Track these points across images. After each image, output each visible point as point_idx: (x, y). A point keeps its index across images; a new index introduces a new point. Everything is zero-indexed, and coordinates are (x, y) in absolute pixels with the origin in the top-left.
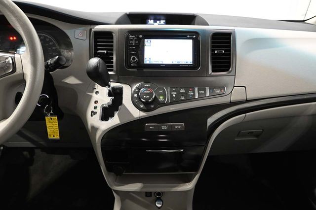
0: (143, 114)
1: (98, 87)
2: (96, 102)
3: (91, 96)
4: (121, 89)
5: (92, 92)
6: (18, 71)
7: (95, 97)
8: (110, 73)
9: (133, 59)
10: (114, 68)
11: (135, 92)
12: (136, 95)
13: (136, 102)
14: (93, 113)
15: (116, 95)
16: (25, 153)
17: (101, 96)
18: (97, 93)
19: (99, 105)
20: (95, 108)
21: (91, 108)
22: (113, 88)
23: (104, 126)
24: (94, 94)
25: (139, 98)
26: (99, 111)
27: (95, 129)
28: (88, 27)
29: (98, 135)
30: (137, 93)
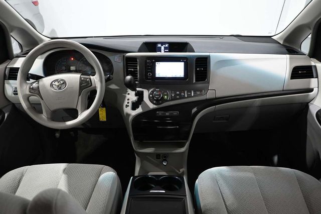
0: (155, 106)
1: (129, 91)
2: (128, 99)
3: (125, 96)
4: (143, 92)
5: (126, 94)
6: (93, 85)
7: (128, 97)
8: (136, 82)
9: (150, 74)
10: (138, 79)
11: (150, 94)
12: (151, 96)
13: (151, 99)
14: (127, 106)
15: (140, 95)
16: (72, 133)
17: (131, 96)
18: (129, 94)
19: (130, 101)
20: (128, 103)
21: (126, 103)
22: (138, 91)
23: (134, 113)
24: (127, 95)
25: (153, 97)
26: (130, 105)
27: (128, 115)
28: (122, 55)
29: (130, 118)
30: (152, 94)
